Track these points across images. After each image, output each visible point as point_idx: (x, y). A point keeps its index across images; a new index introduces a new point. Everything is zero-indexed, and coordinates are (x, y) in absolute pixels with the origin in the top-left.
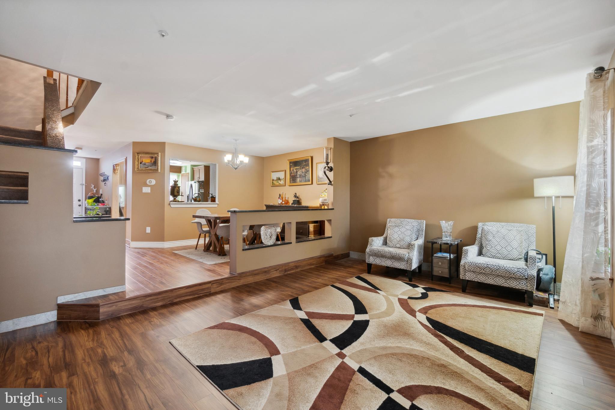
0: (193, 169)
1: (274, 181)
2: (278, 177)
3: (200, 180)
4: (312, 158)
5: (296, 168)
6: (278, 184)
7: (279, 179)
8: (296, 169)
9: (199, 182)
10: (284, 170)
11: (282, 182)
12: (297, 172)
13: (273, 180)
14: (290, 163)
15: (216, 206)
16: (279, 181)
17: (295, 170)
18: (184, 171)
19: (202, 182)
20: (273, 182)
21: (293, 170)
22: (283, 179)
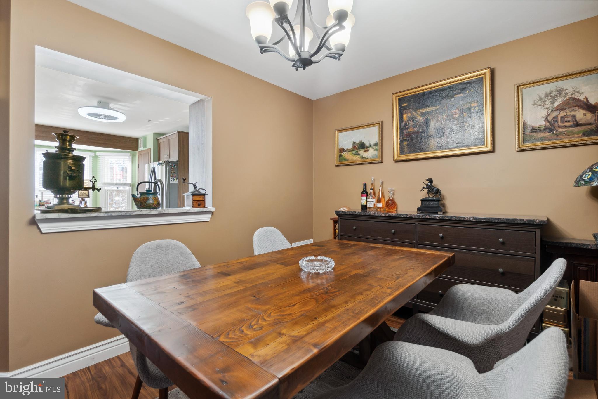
0: (158, 140)
1: (344, 154)
2: (358, 141)
3: (172, 159)
4: (492, 72)
5: (424, 110)
6: (356, 158)
7: (362, 146)
8: (423, 115)
9: (167, 163)
10: (378, 120)
11: (370, 154)
12: (427, 122)
13: (342, 150)
14: (401, 100)
15: (207, 217)
16: (362, 152)
17: (420, 119)
18: (142, 145)
19: (175, 163)
20: (340, 156)
21: (412, 119)
22: (376, 145)
